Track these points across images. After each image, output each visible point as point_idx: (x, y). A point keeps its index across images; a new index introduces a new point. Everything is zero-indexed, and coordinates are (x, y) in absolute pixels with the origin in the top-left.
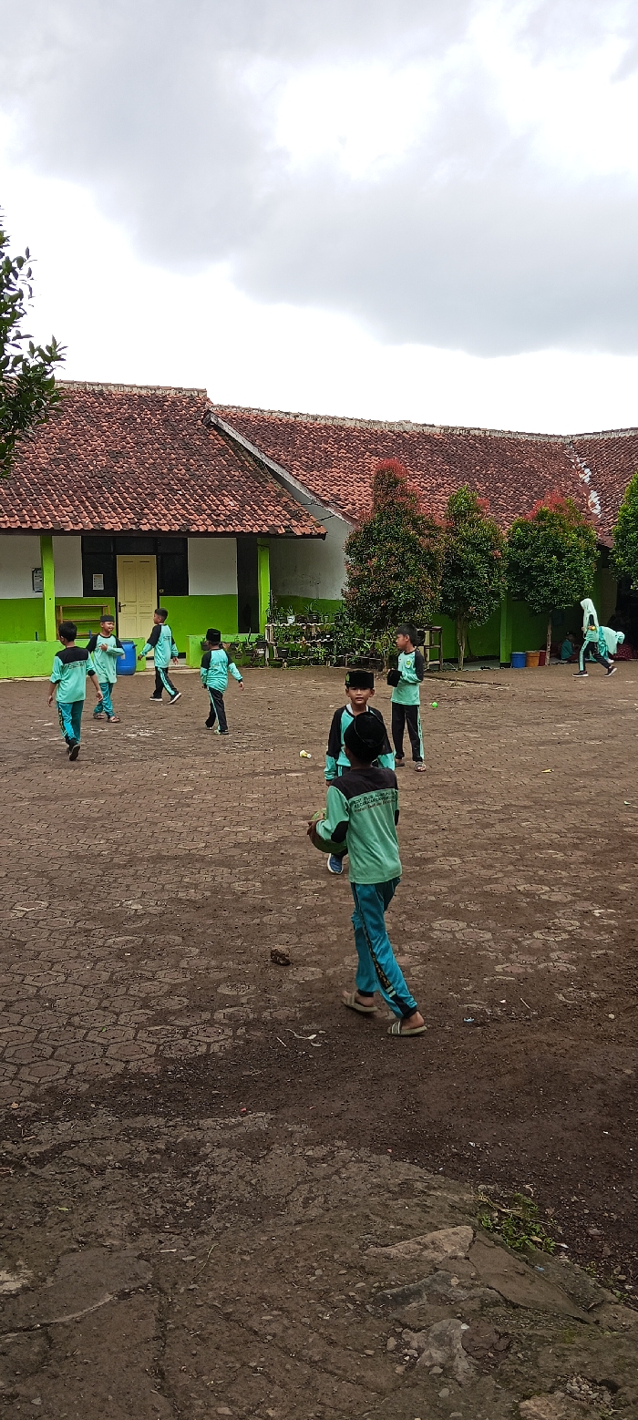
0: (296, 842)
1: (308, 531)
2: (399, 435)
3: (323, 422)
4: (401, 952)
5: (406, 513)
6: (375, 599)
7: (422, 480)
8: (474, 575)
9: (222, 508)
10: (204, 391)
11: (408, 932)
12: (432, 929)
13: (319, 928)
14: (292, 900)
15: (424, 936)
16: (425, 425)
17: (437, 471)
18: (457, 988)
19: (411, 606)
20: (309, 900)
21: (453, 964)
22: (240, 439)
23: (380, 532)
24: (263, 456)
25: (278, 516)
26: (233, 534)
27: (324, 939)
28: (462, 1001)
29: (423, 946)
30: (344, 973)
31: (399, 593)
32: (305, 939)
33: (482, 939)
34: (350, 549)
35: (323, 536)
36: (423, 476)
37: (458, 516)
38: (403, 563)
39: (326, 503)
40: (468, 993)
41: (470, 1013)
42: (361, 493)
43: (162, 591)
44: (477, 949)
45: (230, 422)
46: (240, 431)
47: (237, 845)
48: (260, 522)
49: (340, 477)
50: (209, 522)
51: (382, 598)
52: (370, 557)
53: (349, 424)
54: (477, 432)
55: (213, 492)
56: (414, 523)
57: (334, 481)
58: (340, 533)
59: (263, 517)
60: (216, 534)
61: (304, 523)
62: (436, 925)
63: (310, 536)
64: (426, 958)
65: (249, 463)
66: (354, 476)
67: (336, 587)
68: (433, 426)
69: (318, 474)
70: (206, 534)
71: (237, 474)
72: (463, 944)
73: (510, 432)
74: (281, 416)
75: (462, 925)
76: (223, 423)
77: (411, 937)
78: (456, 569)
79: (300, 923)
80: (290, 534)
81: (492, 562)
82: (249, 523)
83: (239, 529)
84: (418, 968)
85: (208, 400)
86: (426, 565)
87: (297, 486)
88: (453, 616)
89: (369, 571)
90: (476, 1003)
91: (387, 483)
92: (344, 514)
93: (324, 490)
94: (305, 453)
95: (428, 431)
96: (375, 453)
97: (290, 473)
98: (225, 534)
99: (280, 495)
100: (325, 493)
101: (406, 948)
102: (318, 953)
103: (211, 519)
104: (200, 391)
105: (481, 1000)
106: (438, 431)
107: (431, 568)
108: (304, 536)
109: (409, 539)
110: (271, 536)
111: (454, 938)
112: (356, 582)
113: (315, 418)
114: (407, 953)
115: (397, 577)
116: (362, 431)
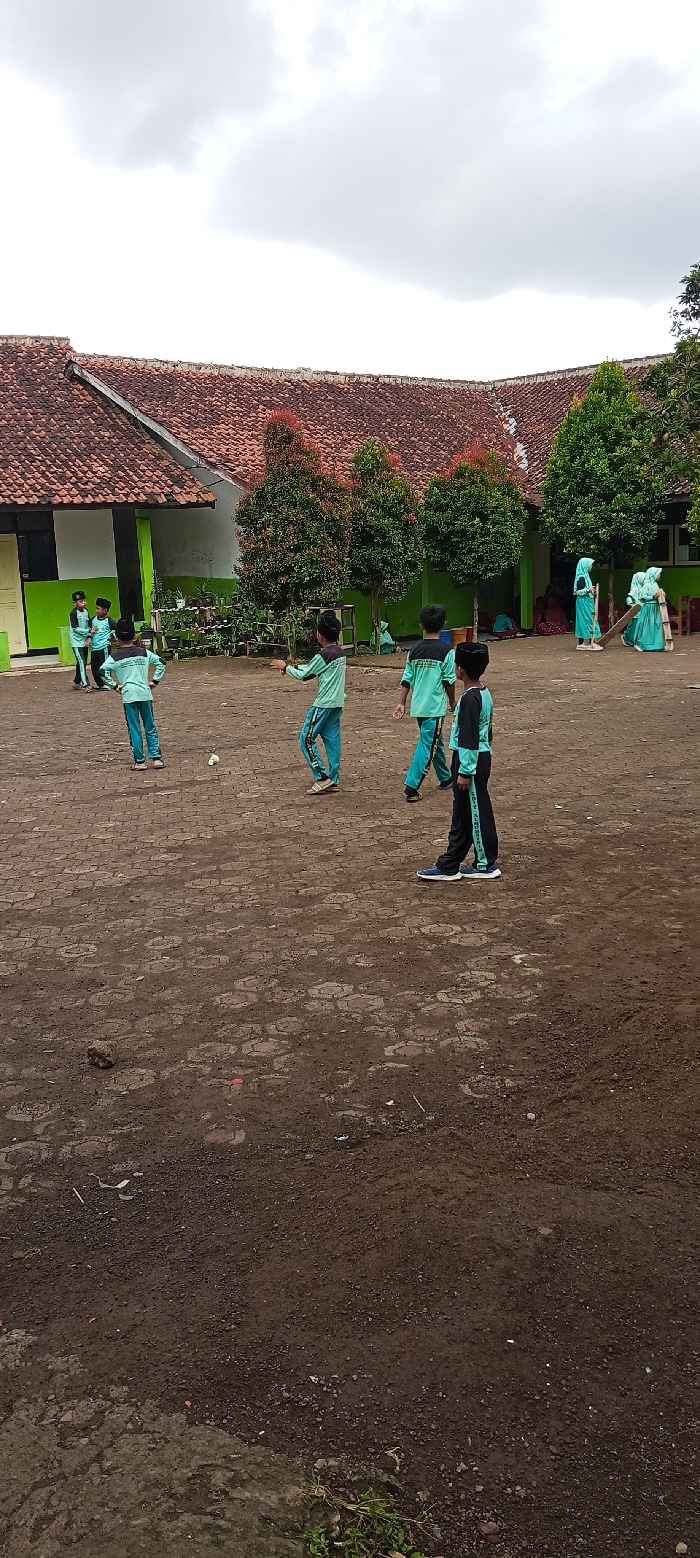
0: (152, 884)
1: (194, 499)
2: (297, 385)
3: (208, 371)
4: (265, 1036)
5: (303, 473)
6: (274, 575)
7: (325, 435)
8: (387, 544)
9: (90, 475)
10: (67, 339)
11: (277, 1005)
12: (308, 998)
13: (162, 1005)
14: (132, 967)
15: (298, 1010)
16: (327, 372)
17: (343, 425)
18: (330, 1087)
19: (315, 583)
20: (159, 965)
21: (331, 1048)
22: (108, 392)
23: (274, 497)
24: (138, 412)
25: (157, 482)
26: (105, 505)
27: (165, 1023)
28: (335, 1107)
29: (292, 1024)
30: (184, 1073)
31: (301, 567)
32: (140, 1025)
33: (371, 1009)
34: (245, 517)
35: (212, 504)
36: (326, 431)
37: (368, 475)
38: (303, 532)
39: (213, 466)
40: (345, 1092)
41: (347, 1126)
42: (252, 452)
43: (26, 576)
44: (363, 1024)
45: (97, 375)
46: (110, 384)
47: (76, 892)
48: (136, 490)
49: (228, 434)
50: (75, 491)
51: (281, 574)
52: (264, 526)
53: (238, 373)
54: (387, 380)
55: (79, 456)
56: (314, 485)
57: (222, 438)
58: (230, 498)
59: (140, 484)
60: (83, 506)
61: (188, 490)
62: (314, 992)
63: (197, 505)
64: (296, 1041)
65: (121, 421)
66: (246, 433)
67: (229, 563)
68: (336, 373)
69: (203, 431)
70: (71, 505)
71: (107, 434)
72: (346, 1016)
73: (424, 379)
74: (158, 365)
75: (348, 988)
76: (89, 375)
77: (280, 1011)
78: (366, 537)
79: (137, 1000)
80: (172, 504)
81: (407, 528)
82: (124, 492)
83: (111, 499)
84: (283, 1058)
85: (70, 349)
86: (330, 534)
87: (179, 446)
88: (366, 592)
89: (265, 543)
90: (354, 1109)
91: (280, 439)
92: (234, 478)
93: (211, 450)
94: (187, 407)
95: (330, 378)
96: (270, 405)
97: (171, 432)
98: (94, 506)
99: (159, 458)
100: (211, 453)
101: (271, 1028)
102: (154, 1045)
103: (78, 488)
104: (60, 339)
105: (361, 1102)
106: (342, 379)
107: (337, 537)
108: (190, 505)
109: (307, 504)
110: (150, 506)
111: (337, 1010)
112: (249, 558)
113: (199, 367)
114: (273, 1036)
115: (297, 549)
116: (252, 381)
